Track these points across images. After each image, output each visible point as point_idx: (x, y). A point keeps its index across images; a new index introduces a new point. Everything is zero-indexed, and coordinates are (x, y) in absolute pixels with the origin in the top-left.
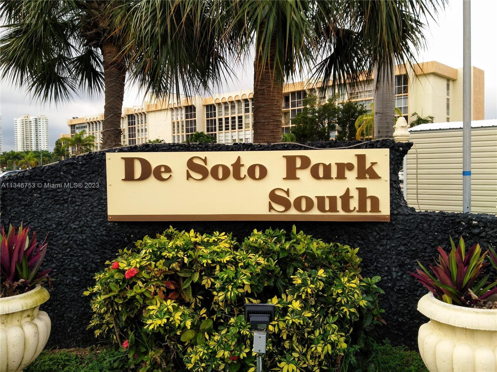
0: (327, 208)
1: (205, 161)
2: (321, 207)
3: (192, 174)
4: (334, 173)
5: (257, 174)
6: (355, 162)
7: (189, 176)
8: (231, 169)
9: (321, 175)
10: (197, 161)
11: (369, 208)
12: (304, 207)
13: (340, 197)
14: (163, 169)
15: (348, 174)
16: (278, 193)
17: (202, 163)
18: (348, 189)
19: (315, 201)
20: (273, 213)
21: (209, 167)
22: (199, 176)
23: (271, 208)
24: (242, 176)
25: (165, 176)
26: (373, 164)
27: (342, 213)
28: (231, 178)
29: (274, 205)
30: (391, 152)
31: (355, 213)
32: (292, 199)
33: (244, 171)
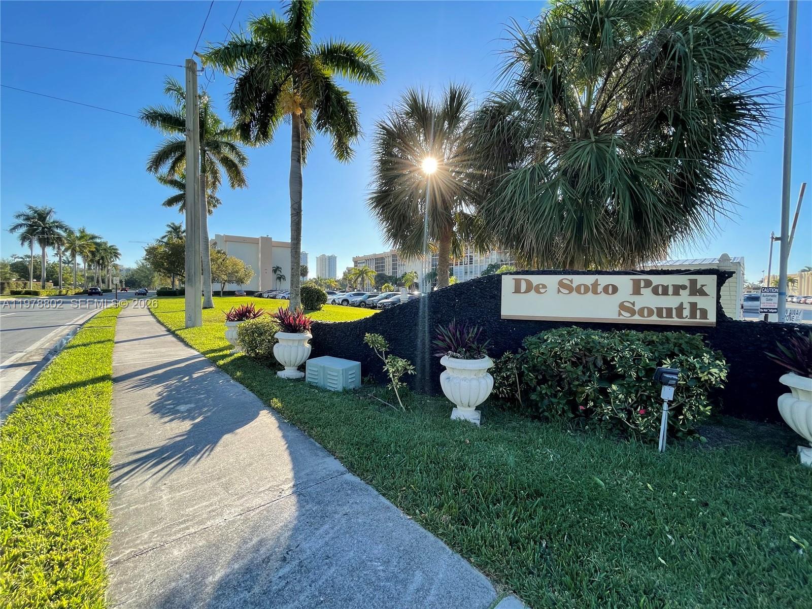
0: (664, 316)
1: (571, 281)
2: (660, 314)
3: (562, 290)
4: (671, 291)
5: (610, 291)
6: (687, 284)
7: (559, 291)
8: (591, 287)
9: (660, 292)
10: (565, 281)
11: (698, 316)
12: (646, 314)
13: (675, 308)
14: (541, 286)
15: (681, 292)
16: (626, 304)
17: (569, 283)
18: (682, 304)
19: (655, 310)
20: (621, 317)
21: (574, 285)
22: (567, 292)
23: (620, 314)
24: (599, 292)
25: (542, 291)
26: (703, 286)
27: (676, 319)
28: (590, 293)
29: (622, 312)
30: (718, 278)
31: (687, 320)
32: (636, 308)
33: (600, 289)
